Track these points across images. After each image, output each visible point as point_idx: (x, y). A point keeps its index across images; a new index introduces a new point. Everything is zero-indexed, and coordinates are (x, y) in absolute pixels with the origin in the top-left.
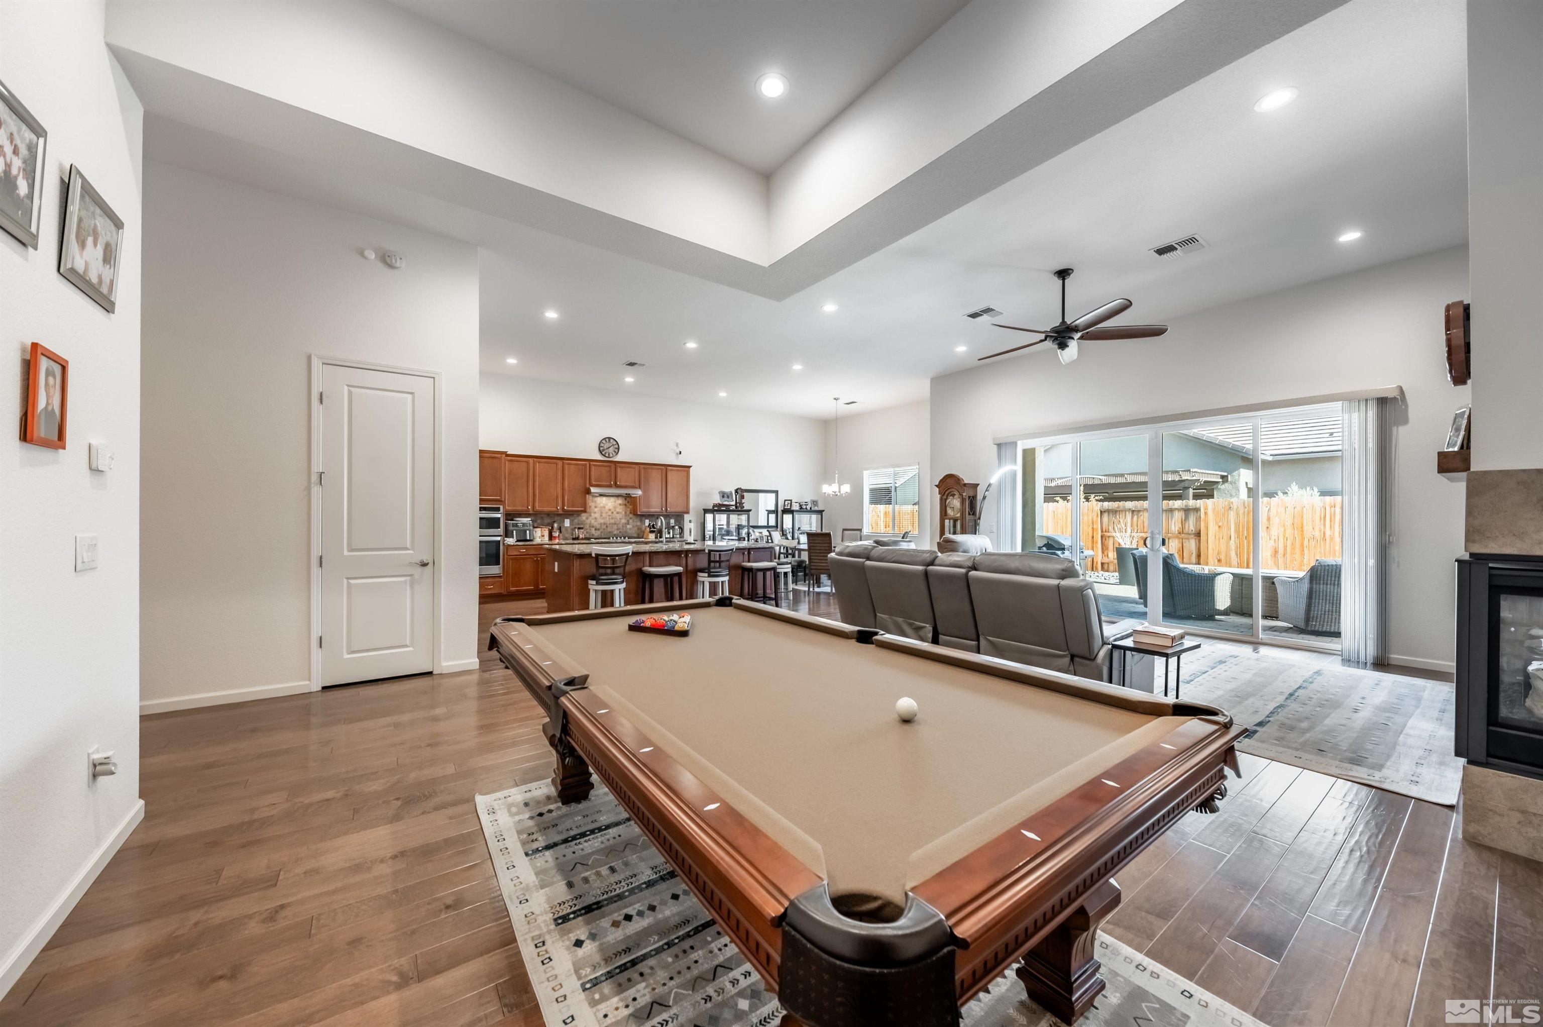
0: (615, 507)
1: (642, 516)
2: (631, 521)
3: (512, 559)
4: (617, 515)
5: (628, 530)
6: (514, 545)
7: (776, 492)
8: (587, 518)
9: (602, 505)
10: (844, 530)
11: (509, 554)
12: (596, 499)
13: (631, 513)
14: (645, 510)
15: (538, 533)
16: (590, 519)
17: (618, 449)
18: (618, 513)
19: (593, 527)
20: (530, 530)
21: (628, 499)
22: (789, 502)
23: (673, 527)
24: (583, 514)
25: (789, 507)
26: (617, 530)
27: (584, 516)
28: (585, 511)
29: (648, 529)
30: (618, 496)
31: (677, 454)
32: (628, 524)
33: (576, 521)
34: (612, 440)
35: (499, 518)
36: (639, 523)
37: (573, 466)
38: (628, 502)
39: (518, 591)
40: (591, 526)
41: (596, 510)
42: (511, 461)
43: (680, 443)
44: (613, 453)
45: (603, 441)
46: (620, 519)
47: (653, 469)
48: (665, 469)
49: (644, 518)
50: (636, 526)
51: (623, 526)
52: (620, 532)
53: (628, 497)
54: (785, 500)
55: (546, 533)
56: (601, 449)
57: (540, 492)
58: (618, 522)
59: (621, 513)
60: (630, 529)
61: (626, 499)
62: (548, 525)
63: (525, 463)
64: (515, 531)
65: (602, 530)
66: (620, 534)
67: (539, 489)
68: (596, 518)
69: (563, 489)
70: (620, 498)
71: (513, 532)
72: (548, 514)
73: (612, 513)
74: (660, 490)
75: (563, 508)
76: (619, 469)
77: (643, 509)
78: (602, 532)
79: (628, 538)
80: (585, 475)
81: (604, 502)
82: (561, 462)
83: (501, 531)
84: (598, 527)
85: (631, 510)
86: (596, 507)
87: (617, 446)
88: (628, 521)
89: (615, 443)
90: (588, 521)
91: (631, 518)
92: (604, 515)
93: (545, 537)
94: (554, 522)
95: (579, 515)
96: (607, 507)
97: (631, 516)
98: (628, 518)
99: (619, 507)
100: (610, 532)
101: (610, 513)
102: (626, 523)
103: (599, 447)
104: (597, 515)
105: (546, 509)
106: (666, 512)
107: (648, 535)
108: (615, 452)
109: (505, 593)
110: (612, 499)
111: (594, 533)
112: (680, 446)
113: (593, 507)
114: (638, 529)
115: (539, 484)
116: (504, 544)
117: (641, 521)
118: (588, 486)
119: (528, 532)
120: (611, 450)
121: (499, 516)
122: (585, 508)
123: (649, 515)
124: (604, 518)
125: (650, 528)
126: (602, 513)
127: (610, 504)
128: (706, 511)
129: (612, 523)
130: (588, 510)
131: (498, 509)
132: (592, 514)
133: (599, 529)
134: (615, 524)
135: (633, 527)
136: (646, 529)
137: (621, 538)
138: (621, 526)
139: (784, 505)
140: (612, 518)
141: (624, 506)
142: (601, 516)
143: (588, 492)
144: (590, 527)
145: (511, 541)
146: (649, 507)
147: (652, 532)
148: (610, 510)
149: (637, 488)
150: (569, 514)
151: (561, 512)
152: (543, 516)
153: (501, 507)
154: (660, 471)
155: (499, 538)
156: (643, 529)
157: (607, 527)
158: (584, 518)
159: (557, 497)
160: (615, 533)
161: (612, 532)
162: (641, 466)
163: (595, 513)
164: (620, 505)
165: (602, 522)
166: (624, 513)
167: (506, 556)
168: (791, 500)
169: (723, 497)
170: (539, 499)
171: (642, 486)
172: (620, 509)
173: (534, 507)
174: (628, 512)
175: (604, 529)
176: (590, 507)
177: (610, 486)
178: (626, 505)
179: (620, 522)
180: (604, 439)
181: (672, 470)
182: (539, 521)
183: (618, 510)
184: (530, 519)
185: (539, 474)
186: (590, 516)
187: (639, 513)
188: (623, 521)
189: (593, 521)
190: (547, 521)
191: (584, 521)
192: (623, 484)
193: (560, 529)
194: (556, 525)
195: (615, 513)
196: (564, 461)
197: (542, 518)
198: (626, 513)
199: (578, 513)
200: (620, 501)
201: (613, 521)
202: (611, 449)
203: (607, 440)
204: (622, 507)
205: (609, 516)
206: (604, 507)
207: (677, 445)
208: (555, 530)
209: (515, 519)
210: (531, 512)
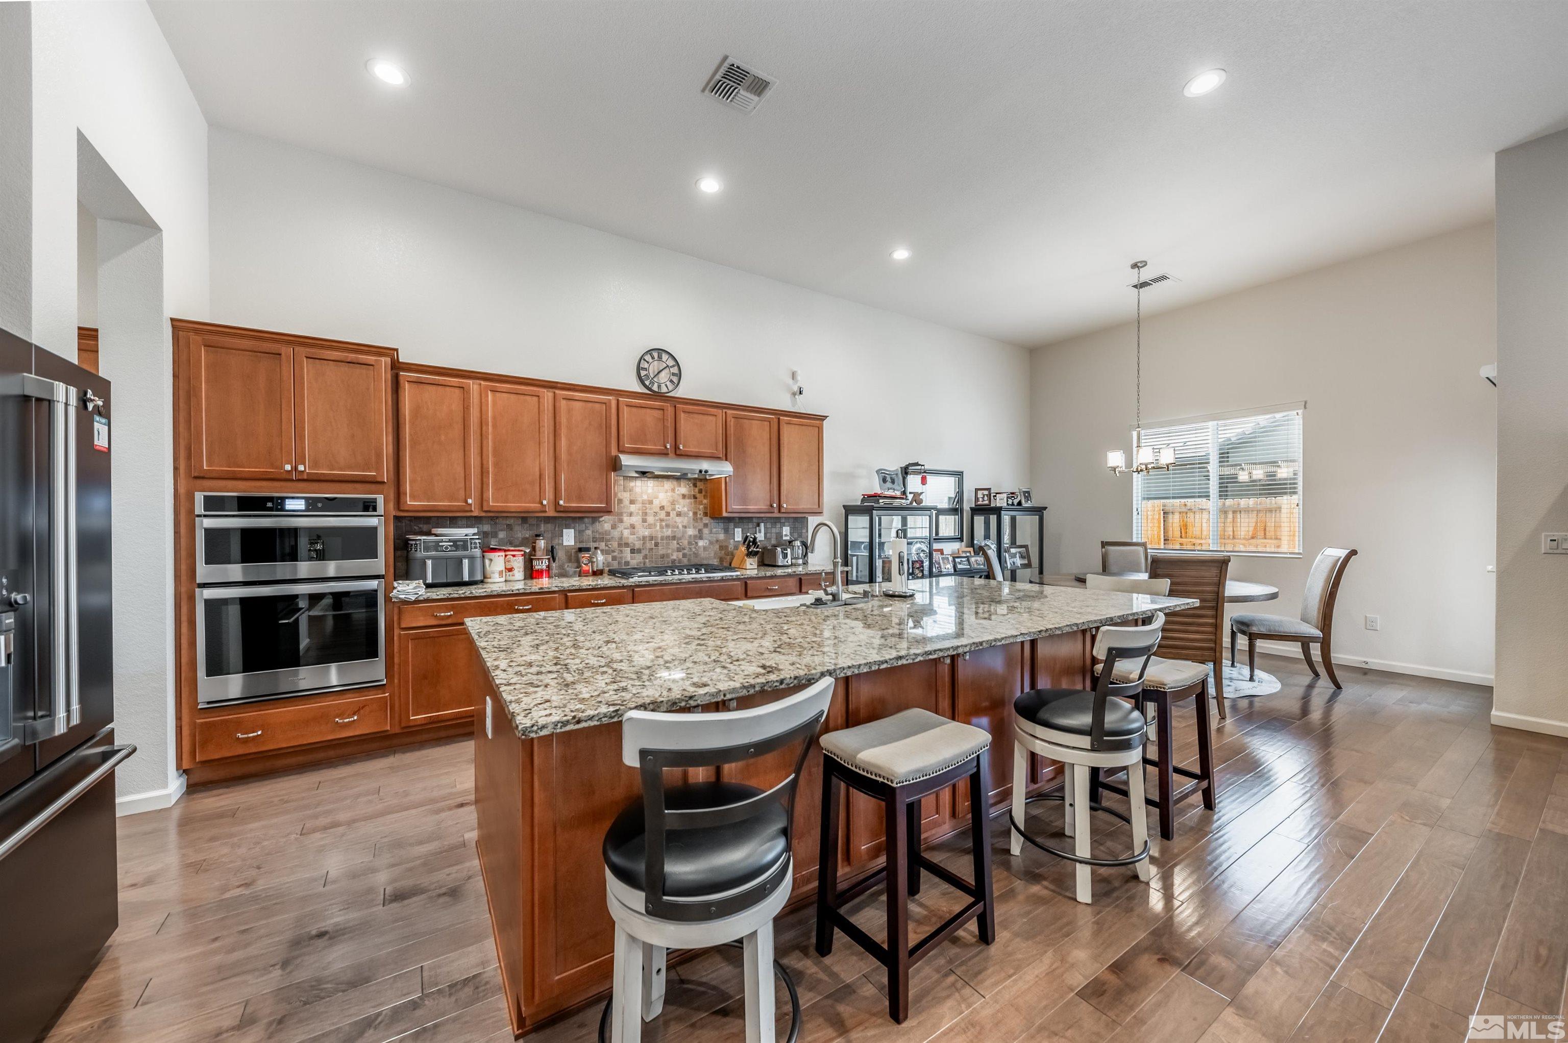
0: (673, 503)
1: (729, 520)
2: (706, 531)
3: (416, 638)
4: (678, 519)
5: (701, 551)
6: (417, 602)
7: (959, 475)
8: (614, 527)
9: (645, 497)
10: (1104, 544)
11: (403, 626)
12: (632, 484)
13: (706, 514)
14: (737, 507)
15: (497, 563)
16: (621, 527)
17: (679, 375)
18: (679, 514)
19: (627, 545)
20: (472, 558)
21: (699, 484)
22: (986, 492)
23: (790, 542)
24: (606, 518)
25: (987, 502)
26: (679, 550)
27: (606, 523)
28: (608, 511)
29: (743, 549)
30: (681, 477)
31: (794, 394)
32: (701, 538)
33: (589, 532)
34: (665, 357)
35: (374, 529)
36: (722, 536)
37: (578, 405)
38: (700, 491)
39: (432, 721)
40: (623, 544)
41: (633, 508)
42: (419, 382)
43: (799, 372)
44: (668, 383)
45: (648, 358)
46: (685, 527)
47: (752, 419)
48: (776, 420)
49: (731, 525)
50: (717, 541)
51: (690, 543)
52: (684, 555)
53: (701, 480)
54: (977, 490)
55: (518, 563)
56: (643, 373)
57: (496, 465)
58: (679, 535)
59: (686, 514)
60: (705, 548)
61: (695, 485)
62: (524, 542)
63: (457, 391)
64: (429, 563)
65: (644, 552)
66: (685, 561)
67: (494, 455)
68: (633, 526)
69: (556, 458)
70: (683, 483)
71: (425, 563)
72: (524, 518)
73: (668, 514)
74: (768, 466)
75: (556, 503)
76: (682, 416)
77: (732, 506)
78: (645, 557)
79: (706, 572)
80: (608, 427)
81: (650, 491)
82: (550, 395)
83: (379, 564)
84: (638, 545)
85: (705, 508)
86: (632, 502)
87: (675, 370)
88: (700, 531)
89: (671, 362)
90: (616, 534)
91: (706, 525)
92: (650, 519)
93: (516, 572)
94: (538, 536)
95: (595, 520)
96: (656, 503)
97: (706, 520)
98: (701, 526)
99: (682, 501)
100: (663, 556)
101: (662, 515)
102: (695, 536)
103: (639, 369)
104: (636, 520)
105: (513, 505)
106: (779, 512)
107: (743, 561)
108: (671, 381)
109: (397, 730)
110: (668, 485)
111: (629, 559)
112: (799, 378)
113: (626, 502)
114: (721, 548)
115: (494, 443)
116: (388, 599)
117: (726, 531)
118: (614, 452)
119: (466, 562)
120: (664, 377)
121: (373, 522)
122: (608, 501)
123: (741, 518)
124: (650, 526)
125: (748, 547)
126: (645, 514)
127: (662, 496)
128: (850, 510)
129: (668, 537)
130: (615, 508)
131: (369, 506)
132: (625, 518)
133: (639, 551)
134: (674, 538)
135: (711, 543)
136: (736, 548)
137: (689, 570)
138: (685, 542)
139: (977, 499)
140: (667, 526)
141: (693, 500)
142: (644, 521)
143: (615, 465)
144: (620, 545)
145: (408, 589)
146: (744, 501)
147: (750, 554)
148: (662, 508)
149: (719, 458)
150: (574, 519)
151: (551, 513)
152: (511, 521)
153: (380, 499)
154: (767, 423)
155: (373, 584)
156: (731, 547)
157: (656, 545)
158: (607, 526)
159: (541, 476)
160: (674, 557)
161: (668, 556)
162: (729, 412)
163: (631, 514)
164: (684, 496)
165: (646, 534)
166: (691, 514)
167: (396, 632)
168: (989, 489)
169: (884, 480)
170: (495, 482)
171: (731, 454)
172: (684, 506)
173: (482, 500)
174: (700, 514)
175: (651, 549)
176: (620, 501)
177: (663, 454)
178: (695, 497)
179: (684, 533)
180: (650, 352)
181: (789, 423)
182: (502, 535)
183: (679, 508)
184: (475, 530)
185: (494, 418)
186: (621, 521)
187: (725, 514)
188: (691, 532)
189: (626, 533)
190: (521, 533)
191: (607, 533)
192: (693, 449)
193: (552, 552)
194: (541, 544)
195: (673, 514)
196: (557, 392)
197: (510, 527)
198: (695, 514)
199: (594, 515)
200: (683, 489)
201: (668, 532)
202: (663, 374)
203: (655, 355)
204: (688, 501)
205: (661, 520)
206: (651, 502)
207: (794, 375)
208: (539, 554)
209: (435, 531)
210: (475, 514)
